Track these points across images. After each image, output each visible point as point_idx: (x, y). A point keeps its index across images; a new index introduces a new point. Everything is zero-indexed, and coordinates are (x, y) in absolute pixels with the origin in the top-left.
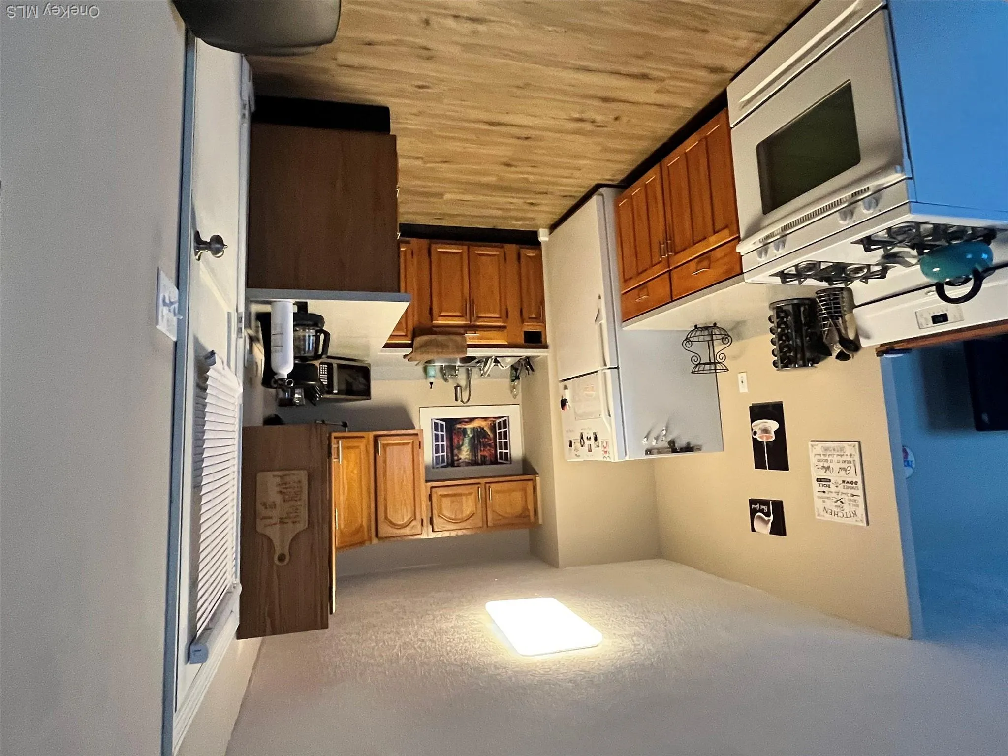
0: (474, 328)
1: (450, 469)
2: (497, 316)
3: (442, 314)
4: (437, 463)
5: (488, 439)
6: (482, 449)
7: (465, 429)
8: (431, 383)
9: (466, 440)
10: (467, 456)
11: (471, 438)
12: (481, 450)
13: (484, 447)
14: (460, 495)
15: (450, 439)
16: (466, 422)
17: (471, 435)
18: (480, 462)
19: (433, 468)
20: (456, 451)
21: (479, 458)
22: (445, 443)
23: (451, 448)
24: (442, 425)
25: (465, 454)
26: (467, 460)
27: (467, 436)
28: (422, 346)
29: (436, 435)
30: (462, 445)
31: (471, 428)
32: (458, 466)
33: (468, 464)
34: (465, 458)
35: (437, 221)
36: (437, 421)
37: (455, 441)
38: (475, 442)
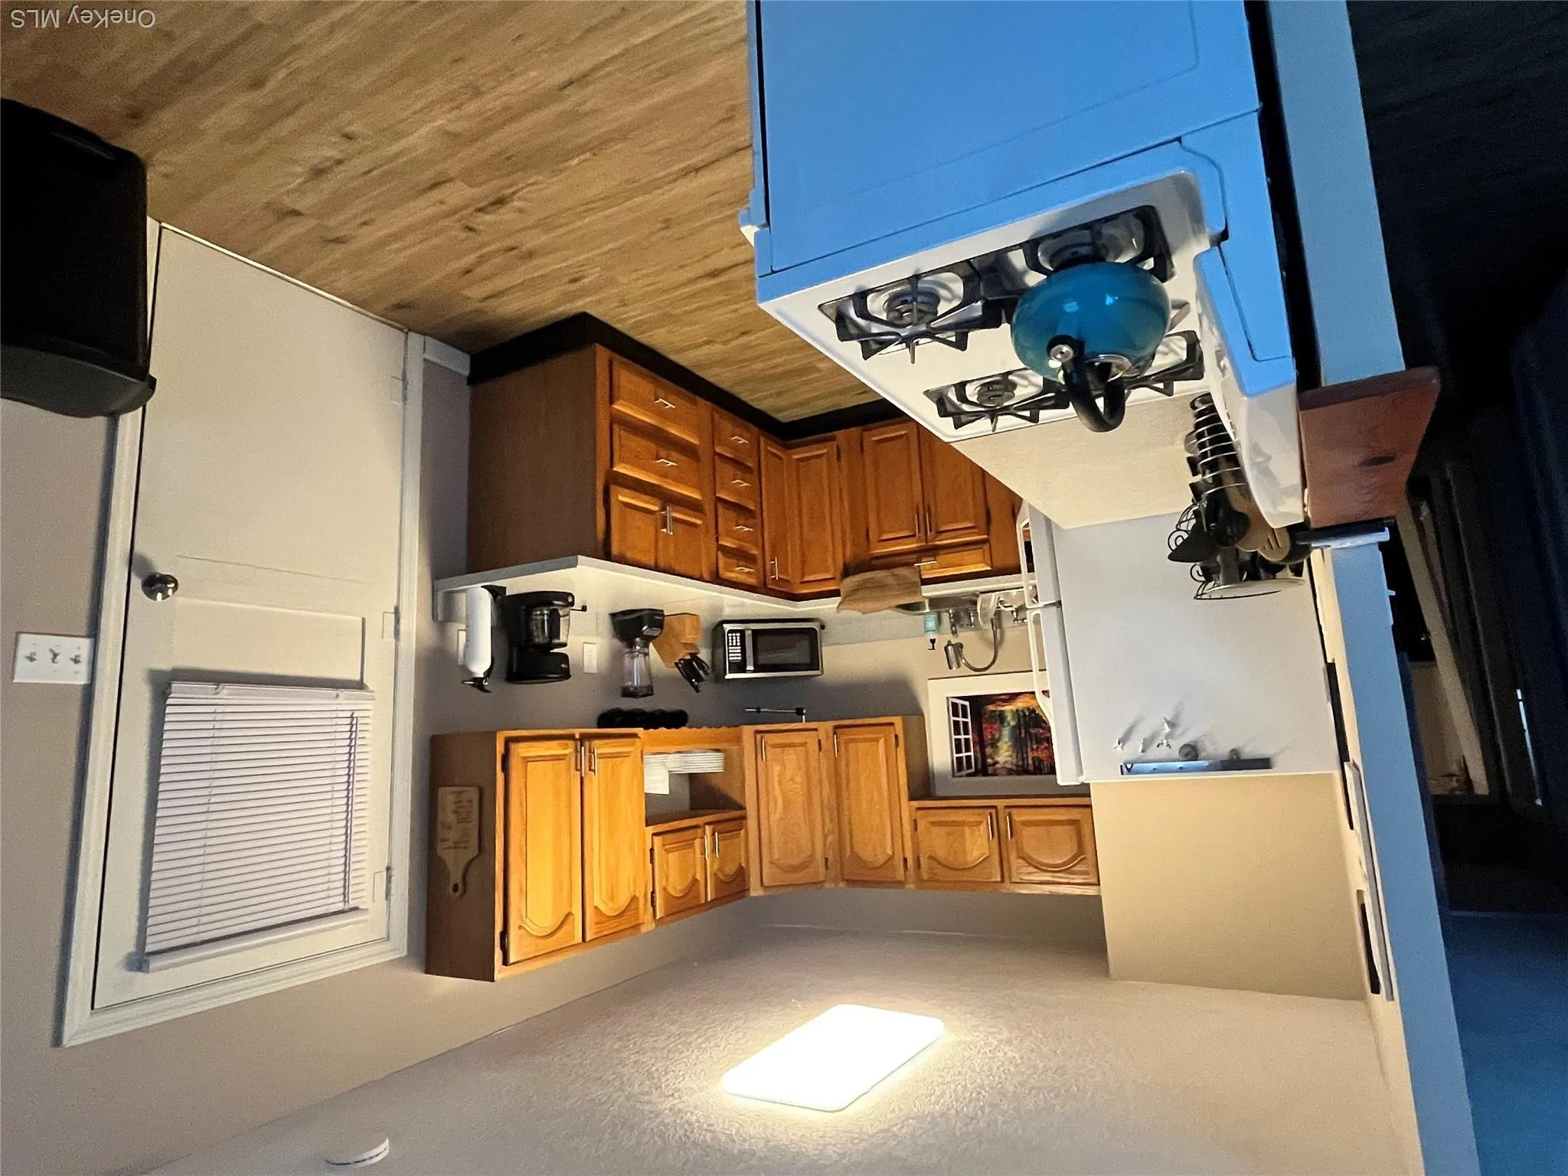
0: (932, 551)
1: (980, 779)
2: (970, 525)
3: (885, 537)
4: (960, 768)
5: (1043, 728)
6: (1035, 747)
7: (1002, 712)
8: (933, 641)
9: (1006, 732)
10: (1009, 759)
11: (1014, 726)
12: (1032, 749)
13: (1037, 743)
14: (963, 824)
15: (979, 731)
16: (1004, 701)
17: (1013, 723)
18: (1031, 768)
19: (954, 776)
20: (988, 750)
21: (1030, 762)
22: (970, 736)
23: (981, 743)
24: (964, 707)
25: (1004, 754)
26: (1008, 766)
27: (1006, 724)
28: (855, 590)
29: (956, 723)
30: (999, 740)
31: (1012, 711)
32: (994, 774)
33: (1010, 772)
34: (1006, 762)
35: (860, 397)
36: (957, 701)
37: (987, 736)
38: (1020, 734)
